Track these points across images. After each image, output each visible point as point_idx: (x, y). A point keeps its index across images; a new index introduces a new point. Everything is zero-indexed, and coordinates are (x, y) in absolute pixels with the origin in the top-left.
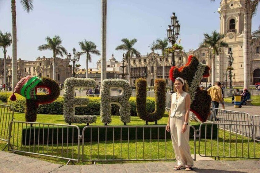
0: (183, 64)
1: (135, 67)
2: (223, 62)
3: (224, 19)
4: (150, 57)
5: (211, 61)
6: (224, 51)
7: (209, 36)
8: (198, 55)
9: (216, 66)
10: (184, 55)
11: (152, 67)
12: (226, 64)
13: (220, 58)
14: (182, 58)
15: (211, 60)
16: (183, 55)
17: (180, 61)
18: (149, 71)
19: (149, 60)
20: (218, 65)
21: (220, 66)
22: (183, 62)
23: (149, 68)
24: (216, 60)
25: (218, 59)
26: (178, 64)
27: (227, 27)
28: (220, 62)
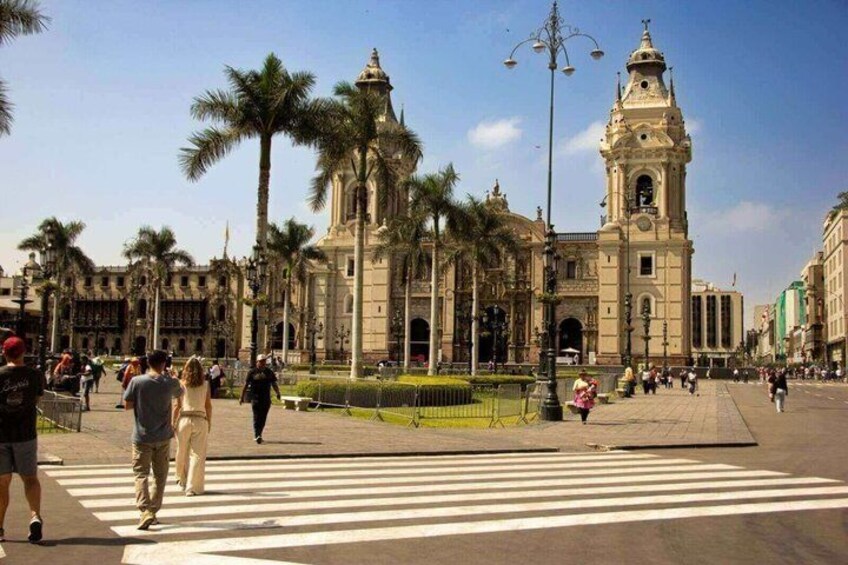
0: (230, 296)
1: (90, 298)
2: (335, 296)
3: (340, 184)
4: (136, 273)
5: (304, 293)
6: (340, 268)
7: (278, 232)
8: (271, 274)
9: (318, 306)
10: (233, 272)
11: (142, 303)
12: (342, 302)
13: (329, 286)
14: (229, 279)
15: (305, 289)
16: (230, 272)
17: (221, 288)
18: (131, 312)
19: (133, 281)
20: (323, 304)
21: (328, 307)
22: (229, 290)
23: (131, 305)
24: (317, 291)
25: (323, 289)
26: (216, 297)
27: (348, 205)
28: (329, 296)
